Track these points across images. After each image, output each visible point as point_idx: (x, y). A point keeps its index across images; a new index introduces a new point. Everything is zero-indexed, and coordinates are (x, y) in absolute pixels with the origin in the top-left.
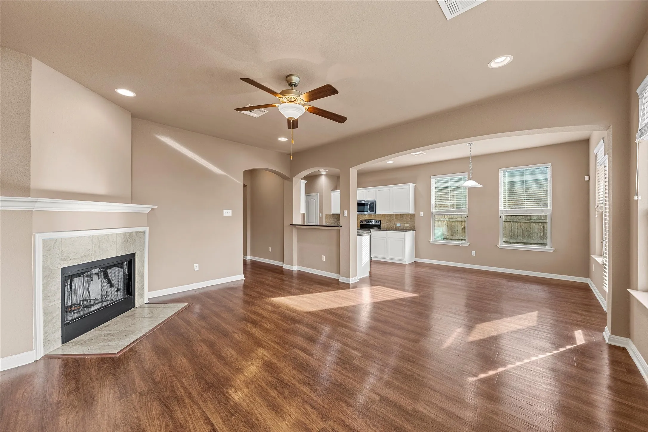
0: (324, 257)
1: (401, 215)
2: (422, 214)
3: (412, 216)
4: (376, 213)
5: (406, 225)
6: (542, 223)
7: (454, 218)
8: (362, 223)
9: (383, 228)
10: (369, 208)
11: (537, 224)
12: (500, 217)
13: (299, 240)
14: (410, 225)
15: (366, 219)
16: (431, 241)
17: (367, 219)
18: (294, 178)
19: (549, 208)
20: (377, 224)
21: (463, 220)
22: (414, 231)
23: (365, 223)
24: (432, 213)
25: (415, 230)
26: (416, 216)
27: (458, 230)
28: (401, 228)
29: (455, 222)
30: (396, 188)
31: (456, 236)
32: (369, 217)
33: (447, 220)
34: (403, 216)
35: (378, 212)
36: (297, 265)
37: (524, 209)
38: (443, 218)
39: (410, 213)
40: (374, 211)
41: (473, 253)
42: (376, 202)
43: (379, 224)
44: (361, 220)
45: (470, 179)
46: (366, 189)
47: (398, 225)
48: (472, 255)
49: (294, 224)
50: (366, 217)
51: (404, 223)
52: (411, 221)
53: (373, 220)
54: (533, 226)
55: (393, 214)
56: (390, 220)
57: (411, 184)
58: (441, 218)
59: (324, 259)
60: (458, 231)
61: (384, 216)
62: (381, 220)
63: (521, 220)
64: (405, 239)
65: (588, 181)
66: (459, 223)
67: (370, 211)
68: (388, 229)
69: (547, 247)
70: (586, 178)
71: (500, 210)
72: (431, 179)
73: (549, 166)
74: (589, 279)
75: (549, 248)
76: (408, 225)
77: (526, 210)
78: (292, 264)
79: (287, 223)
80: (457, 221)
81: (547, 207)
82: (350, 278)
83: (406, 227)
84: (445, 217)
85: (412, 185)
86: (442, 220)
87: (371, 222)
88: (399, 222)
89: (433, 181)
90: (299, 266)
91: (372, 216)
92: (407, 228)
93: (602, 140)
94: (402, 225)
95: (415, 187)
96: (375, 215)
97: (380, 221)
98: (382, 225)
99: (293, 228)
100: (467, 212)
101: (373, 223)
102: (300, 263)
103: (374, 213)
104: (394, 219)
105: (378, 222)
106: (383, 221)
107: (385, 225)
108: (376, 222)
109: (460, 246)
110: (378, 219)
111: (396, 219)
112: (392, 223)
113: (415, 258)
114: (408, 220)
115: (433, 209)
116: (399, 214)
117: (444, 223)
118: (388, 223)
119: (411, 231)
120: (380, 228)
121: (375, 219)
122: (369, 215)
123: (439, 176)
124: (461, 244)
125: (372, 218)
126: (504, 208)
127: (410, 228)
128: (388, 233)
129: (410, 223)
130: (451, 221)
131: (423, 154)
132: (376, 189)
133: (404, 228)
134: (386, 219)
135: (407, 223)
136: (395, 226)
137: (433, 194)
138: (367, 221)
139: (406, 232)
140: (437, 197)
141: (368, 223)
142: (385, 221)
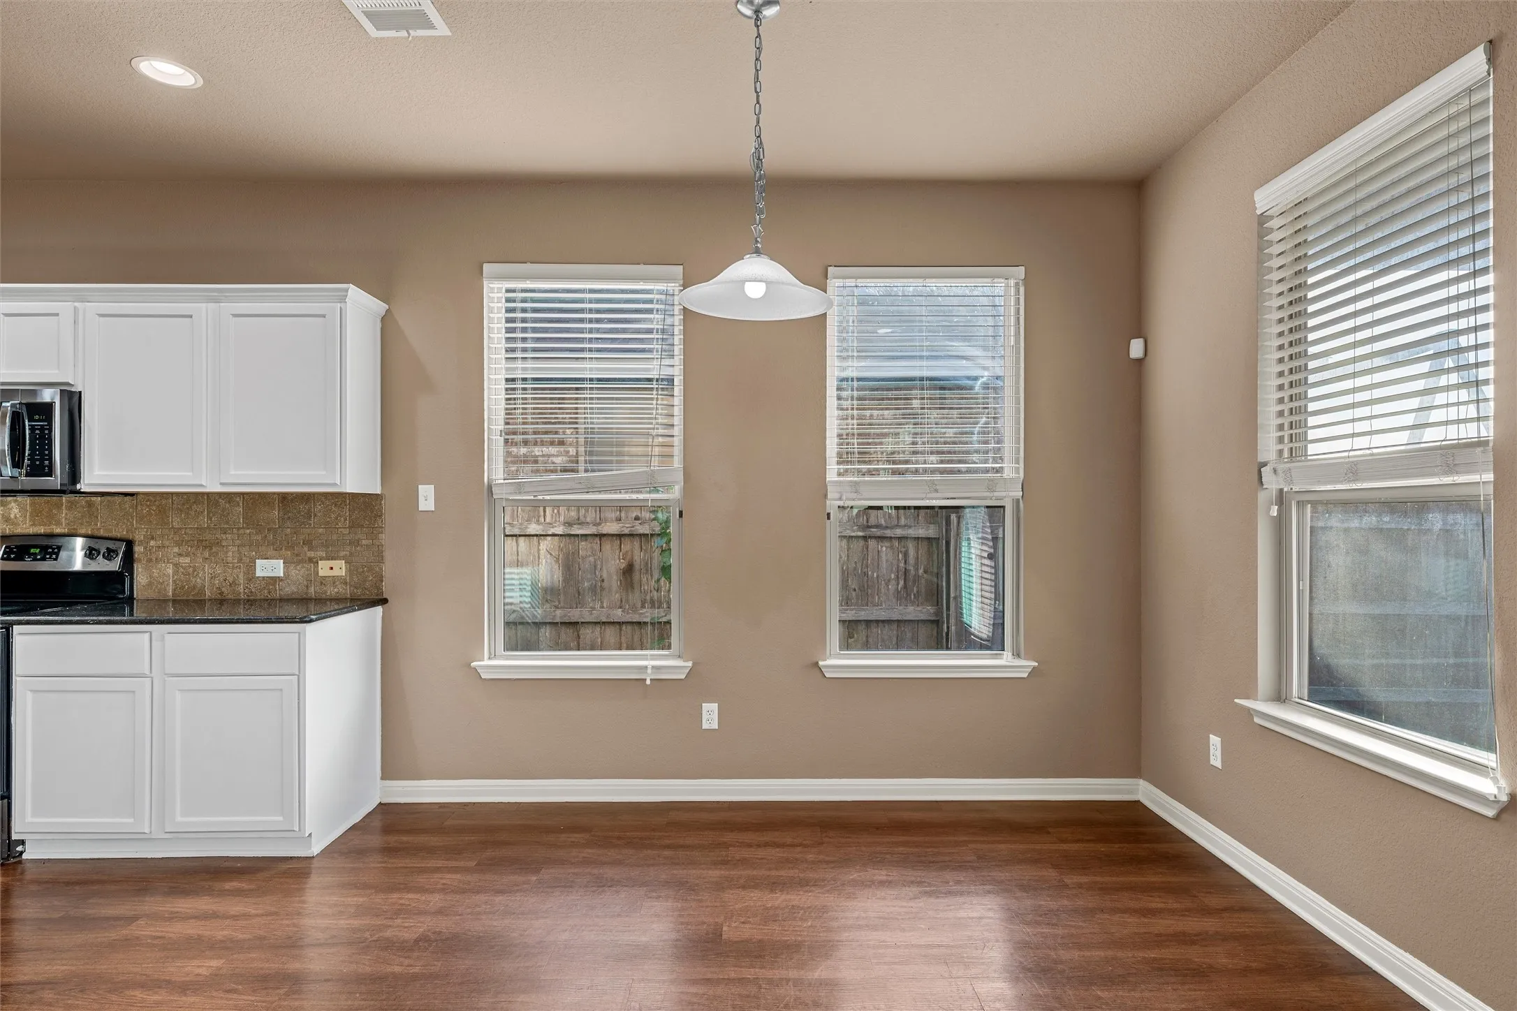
1: (286, 499)
2: (427, 497)
3: (363, 508)
4: (82, 486)
5: (324, 568)
6: (900, 539)
7: (588, 520)
9: (151, 594)
10: (7, 445)
11: (887, 544)
12: (829, 516)
14: (351, 573)
16: (486, 662)
17: (19, 531)
20: (106, 565)
21: (627, 531)
22: (379, 610)
24: (490, 488)
25: (384, 601)
26: (391, 513)
27: (605, 576)
28: (289, 589)
29: (589, 538)
30: (241, 306)
31: (598, 606)
32: (37, 513)
33: (559, 530)
34: (303, 508)
35: (94, 476)
38: (538, 522)
39: (350, 488)
40: (51, 467)
41: (710, 715)
43: (114, 565)
45: (757, 252)
47: (270, 567)
48: (705, 726)
50: (7, 520)
51: (311, 554)
52: (356, 543)
53: (79, 542)
55: (226, 496)
56: (208, 536)
57: (352, 288)
58: (529, 520)
60: (605, 584)
61: (162, 512)
62: (138, 536)
64: (300, 677)
66: (607, 546)
67: (18, 465)
69: (1006, 658)
70: (1132, 348)
71: (828, 478)
72: (486, 282)
73: (1013, 280)
74: (1142, 782)
75: (1012, 662)
76: (338, 568)
77: (932, 482)
80: (601, 536)
83: (323, 581)
84: (548, 520)
86: (533, 528)
87: (52, 552)
88: (271, 552)
89: (496, 297)
91: (59, 506)
92: (331, 591)
94: (293, 572)
95: (386, 319)
96: (90, 505)
97: (130, 544)
98: (141, 577)
101: (76, 558)
103: (66, 481)
104: (239, 529)
105: (110, 554)
106: (152, 543)
107: (170, 571)
108: (91, 553)
109: (648, 682)
110: (102, 533)
111: (248, 531)
112: (221, 555)
113: (383, 778)
114: (335, 537)
115: (495, 470)
116: (274, 493)
117: (541, 548)
118: (187, 560)
119: (355, 610)
120: (127, 592)
121: (83, 531)
122: (32, 504)
123: (529, 264)
124: (649, 671)
125: (58, 523)
126: (839, 474)
127: (351, 586)
128: (168, 637)
129: (351, 554)
130: (572, 533)
131: (432, 27)
132: (76, 304)
133: (312, 590)
134: (173, 527)
135: (327, 558)
136: (241, 576)
137: (497, 377)
138: (13, 544)
139: (309, 628)
140: (521, 396)
141: (19, 558)
142: (167, 543)
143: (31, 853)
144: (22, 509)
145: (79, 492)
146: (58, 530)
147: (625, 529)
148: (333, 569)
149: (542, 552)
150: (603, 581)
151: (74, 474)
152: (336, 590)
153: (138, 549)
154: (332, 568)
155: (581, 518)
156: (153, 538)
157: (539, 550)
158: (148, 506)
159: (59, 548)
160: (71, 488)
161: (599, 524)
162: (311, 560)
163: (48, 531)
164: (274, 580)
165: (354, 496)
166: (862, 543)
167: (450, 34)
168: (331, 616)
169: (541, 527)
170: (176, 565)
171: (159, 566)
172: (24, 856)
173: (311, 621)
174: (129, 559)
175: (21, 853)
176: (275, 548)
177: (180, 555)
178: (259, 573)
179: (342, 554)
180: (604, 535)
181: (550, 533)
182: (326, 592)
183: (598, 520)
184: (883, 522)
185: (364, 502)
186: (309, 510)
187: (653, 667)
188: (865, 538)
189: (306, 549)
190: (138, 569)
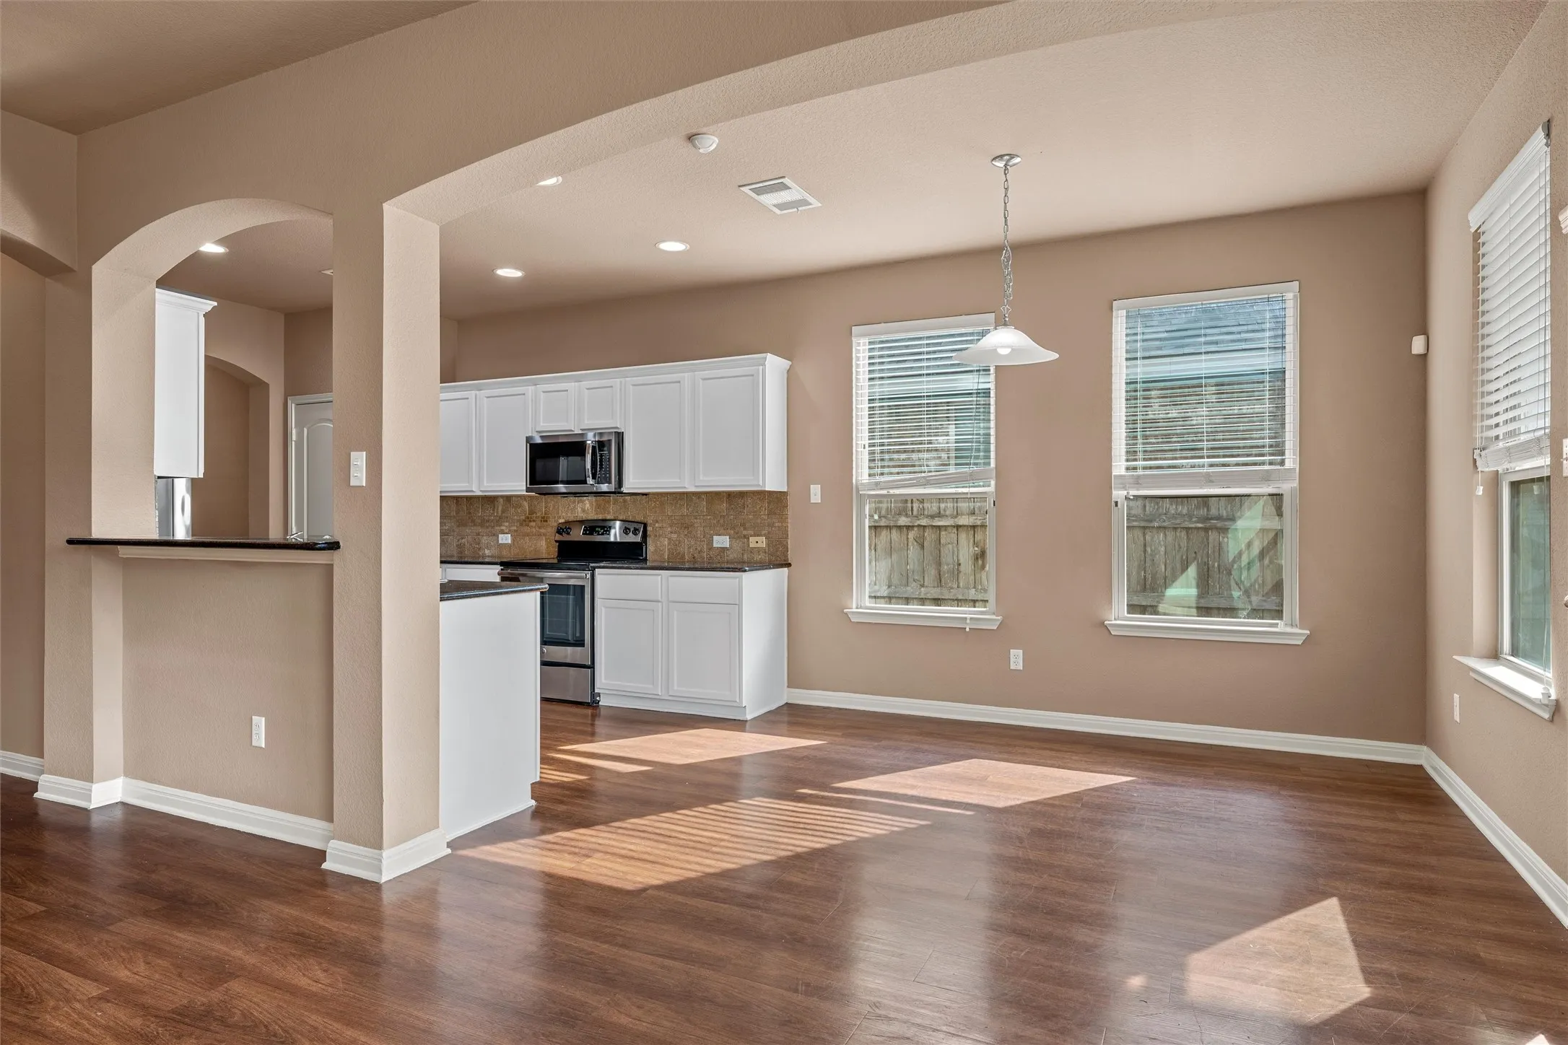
0: (260, 723)
1: (730, 496)
2: (816, 493)
3: (776, 501)
4: (624, 490)
5: (753, 542)
7: (948, 513)
8: (565, 538)
9: (656, 557)
10: (589, 466)
12: (1116, 503)
13: (135, 632)
14: (768, 545)
15: (582, 516)
16: (853, 610)
17: (590, 518)
18: (93, 267)
19: (1289, 464)
20: (631, 538)
21: (979, 522)
22: (786, 569)
23: (578, 535)
24: (858, 487)
25: (789, 565)
26: (794, 502)
27: (961, 560)
28: (732, 554)
29: (950, 529)
30: (707, 374)
31: (955, 586)
32: (598, 506)
34: (741, 502)
35: (630, 485)
36: (126, 775)
37: (1201, 470)
38: (907, 515)
39: (770, 489)
40: (610, 477)
41: (1017, 659)
42: (620, 436)
43: (638, 539)
44: (562, 521)
45: (1005, 324)
46: (578, 380)
47: (721, 541)
48: (1013, 667)
49: (96, 534)
50: (583, 511)
51: (745, 532)
52: (772, 525)
53: (618, 524)
54: (1217, 544)
55: (698, 494)
56: (686, 520)
57: (769, 356)
59: (260, 740)
60: (961, 568)
61: (662, 504)
62: (649, 521)
63: (1178, 521)
64: (740, 605)
65: (1424, 357)
66: (963, 534)
67: (594, 477)
68: (675, 564)
69: (1281, 626)
70: (1418, 345)
71: (1115, 472)
72: (854, 339)
73: (1290, 293)
74: (1425, 748)
75: (1289, 630)
76: (761, 542)
77: (1208, 474)
78: (87, 775)
79: (57, 532)
80: (958, 527)
81: (1282, 463)
82: (379, 846)
83: (752, 550)
85: (774, 365)
87: (607, 530)
88: (722, 531)
89: (861, 349)
90: (135, 778)
91: (609, 502)
92: (757, 557)
93: (1540, 135)
94: (735, 544)
95: (790, 372)
96: (625, 501)
97: (645, 525)
98: (651, 547)
99: (92, 557)
100: (993, 483)
101: (615, 534)
102: (137, 768)
103: (617, 486)
104: (704, 516)
105: (635, 532)
106: (657, 525)
107: (666, 543)
108: (626, 531)
109: (968, 630)
110: (631, 519)
111: (709, 517)
112: (694, 532)
113: (788, 687)
114: (759, 521)
115: (862, 473)
116: (723, 492)
117: (909, 537)
118: (675, 536)
119: (770, 568)
120: (644, 556)
121: (621, 518)
122: (596, 501)
123: (883, 324)
124: (968, 621)
125: (609, 513)
126: (1128, 469)
127: (769, 554)
128: (670, 579)
129: (769, 533)
130: (934, 524)
131: (810, 204)
132: (621, 379)
133: (745, 557)
134: (668, 515)
135: (755, 535)
136: (705, 546)
137: (862, 406)
138: (588, 525)
139: (744, 575)
140: (878, 419)
141: (591, 534)
142: (665, 525)
143: (604, 702)
144: (591, 504)
145: (622, 493)
146: (609, 517)
147: (977, 521)
148: (759, 542)
149: (910, 540)
150: (960, 564)
151: (620, 483)
152: (760, 557)
153: (649, 529)
154: (757, 542)
155: (942, 512)
156: (657, 522)
157: (908, 538)
158: (655, 502)
159: (610, 527)
160: (619, 490)
161: (956, 517)
162: (745, 536)
163: (604, 518)
164: (724, 549)
165: (770, 493)
166: (1202, 534)
167: (820, 205)
168: (756, 570)
169: (909, 519)
170: (669, 539)
171: (660, 540)
172: (600, 703)
173: (745, 571)
174: (645, 536)
175: (599, 702)
176: (724, 528)
177: (672, 533)
178: (715, 545)
179: (763, 532)
180: (961, 526)
181: (916, 524)
182: (753, 558)
183: (955, 513)
184: (1225, 514)
185: (777, 498)
186: (744, 504)
187: (971, 619)
188: (1206, 530)
189: (742, 529)
190: (649, 541)
